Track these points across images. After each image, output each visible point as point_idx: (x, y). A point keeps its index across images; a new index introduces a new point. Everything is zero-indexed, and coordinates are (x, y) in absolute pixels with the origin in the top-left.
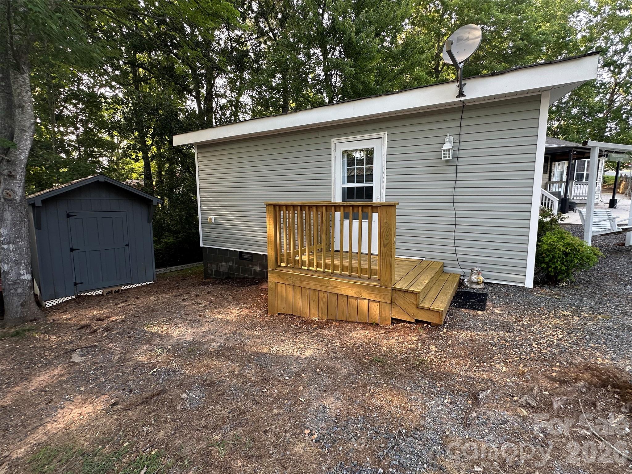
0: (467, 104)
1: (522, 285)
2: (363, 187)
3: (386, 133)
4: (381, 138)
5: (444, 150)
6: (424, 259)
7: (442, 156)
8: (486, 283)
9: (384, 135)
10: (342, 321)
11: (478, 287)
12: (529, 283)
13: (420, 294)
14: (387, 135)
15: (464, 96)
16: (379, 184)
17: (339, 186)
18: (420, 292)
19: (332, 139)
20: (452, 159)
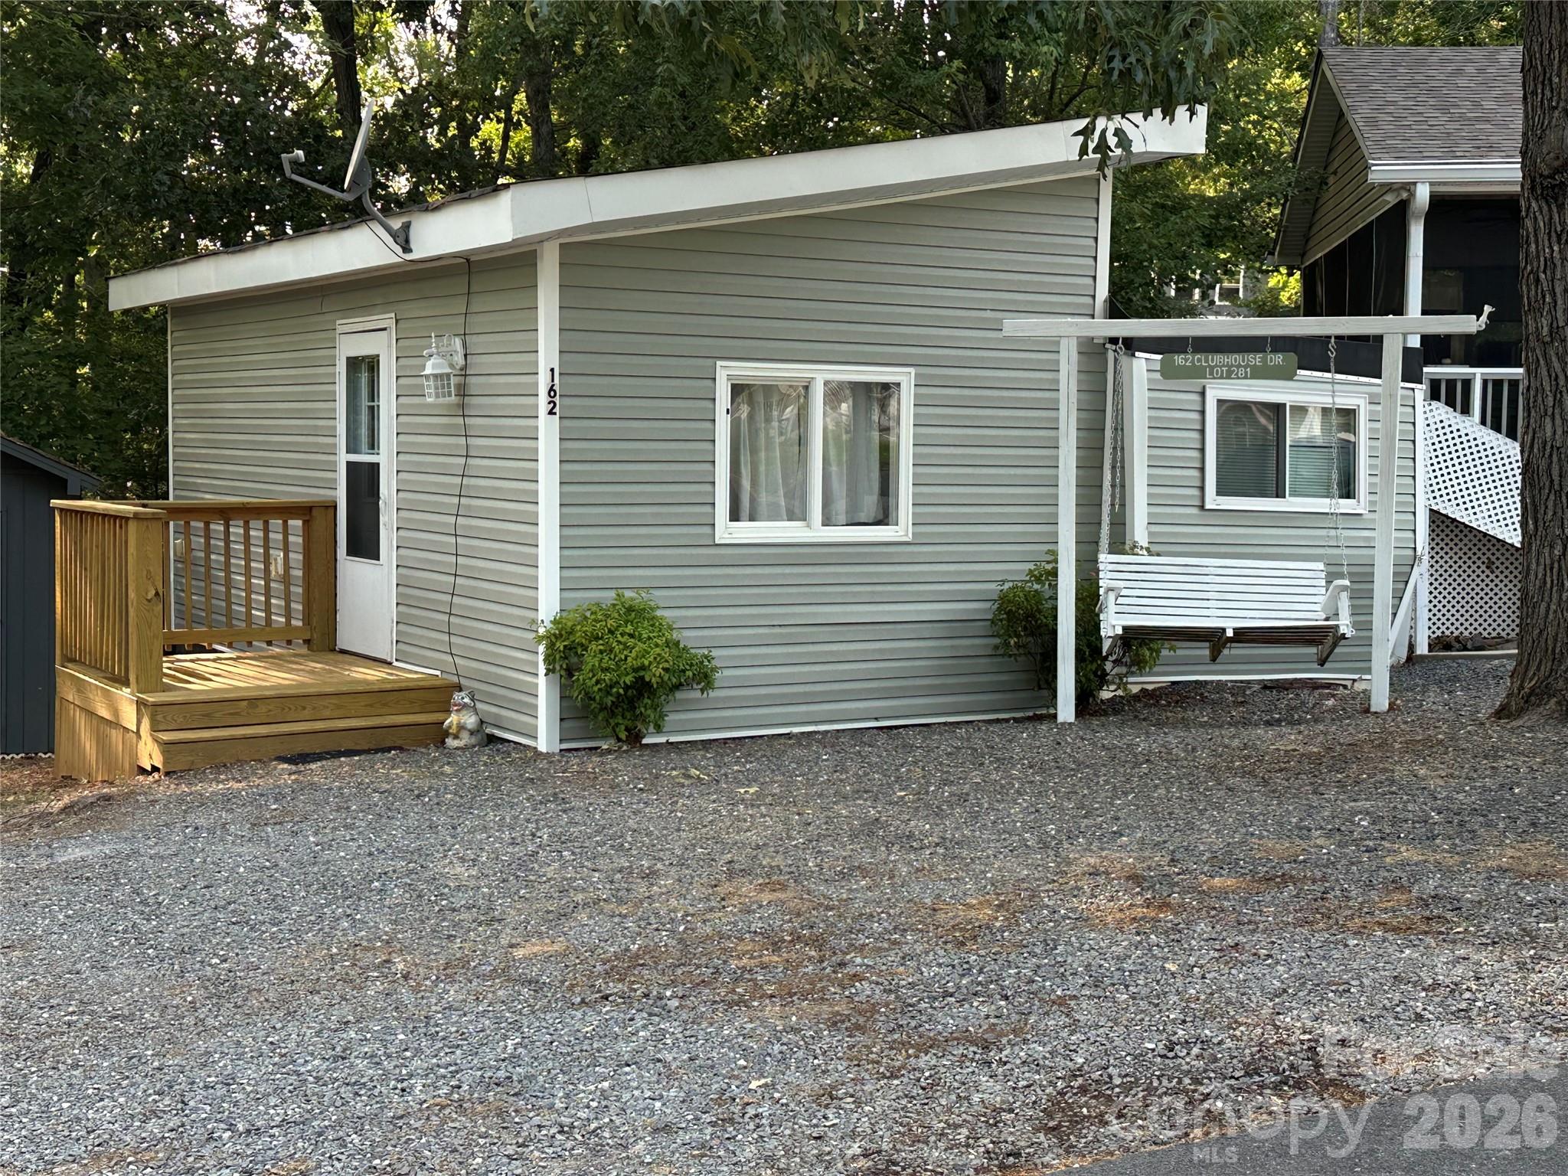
1: (532, 743)
3: (393, 315)
4: (387, 329)
5: (426, 375)
6: (439, 673)
7: (428, 391)
9: (387, 320)
13: (159, 709)
14: (397, 321)
15: (410, 251)
16: (386, 458)
17: (343, 458)
18: (155, 705)
19: (338, 322)
20: (453, 398)
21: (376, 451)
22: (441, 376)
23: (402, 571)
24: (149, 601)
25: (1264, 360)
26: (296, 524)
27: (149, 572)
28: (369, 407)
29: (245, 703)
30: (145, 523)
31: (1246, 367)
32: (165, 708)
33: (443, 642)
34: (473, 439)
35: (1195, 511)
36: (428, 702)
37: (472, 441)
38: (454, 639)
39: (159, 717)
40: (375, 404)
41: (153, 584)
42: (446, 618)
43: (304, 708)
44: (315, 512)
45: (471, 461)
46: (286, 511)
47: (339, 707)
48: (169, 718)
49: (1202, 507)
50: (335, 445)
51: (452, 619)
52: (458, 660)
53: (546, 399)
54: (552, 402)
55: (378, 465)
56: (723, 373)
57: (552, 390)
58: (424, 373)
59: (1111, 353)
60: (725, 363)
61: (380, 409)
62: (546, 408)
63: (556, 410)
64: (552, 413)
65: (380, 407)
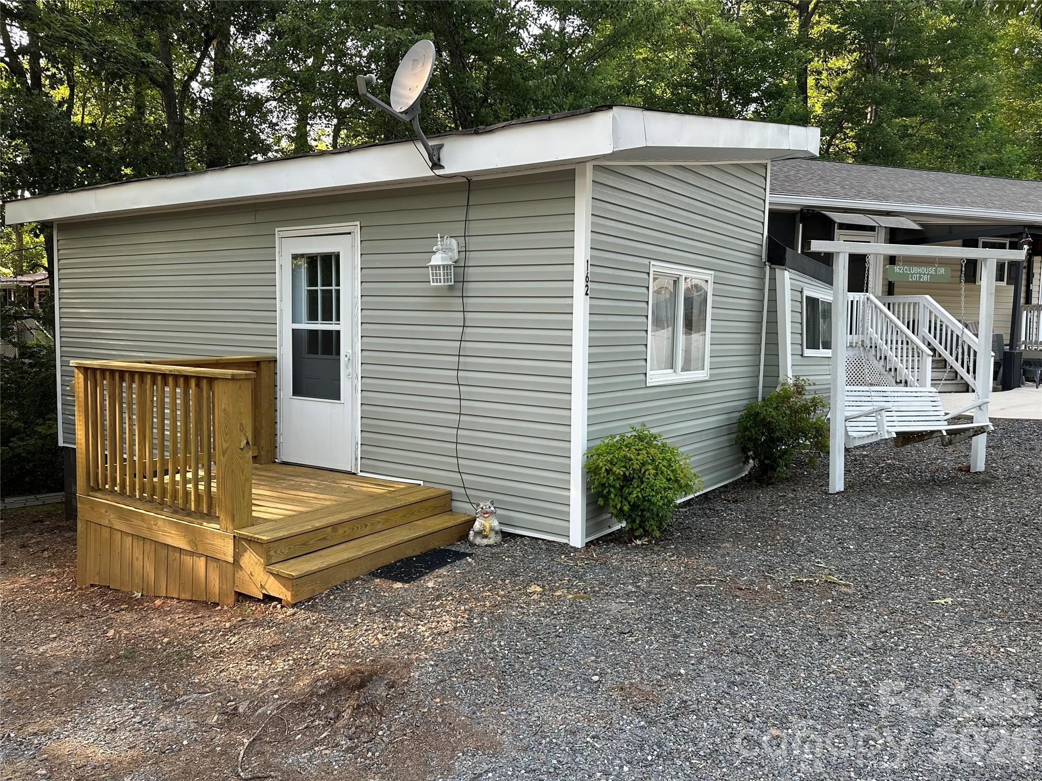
0: (474, 179)
1: (563, 540)
2: (317, 331)
3: (358, 223)
4: (350, 233)
5: (432, 266)
6: (421, 483)
7: (431, 277)
8: (505, 535)
9: (354, 227)
10: (174, 598)
11: (485, 542)
12: (577, 538)
13: (271, 545)
14: (362, 227)
15: (442, 167)
16: (348, 328)
17: (288, 327)
18: (269, 542)
19: (277, 229)
20: (453, 283)
21: (334, 321)
22: (447, 266)
23: (365, 407)
24: (242, 449)
25: (936, 271)
27: (241, 424)
28: (309, 290)
29: (329, 529)
30: (239, 383)
31: (927, 275)
32: (276, 544)
33: (452, 464)
34: (469, 313)
35: (799, 357)
36: (435, 508)
37: (468, 315)
38: (461, 461)
39: (272, 553)
40: (333, 288)
41: (245, 434)
42: (454, 446)
43: (366, 526)
45: (470, 330)
47: (387, 520)
48: (278, 552)
49: (802, 355)
50: (274, 317)
51: (459, 447)
52: (465, 477)
53: (583, 283)
54: (587, 286)
55: (338, 332)
56: (652, 269)
57: (587, 277)
58: (430, 264)
59: (768, 268)
60: (653, 262)
61: (338, 292)
62: (584, 290)
63: (588, 292)
64: (587, 294)
65: (339, 290)
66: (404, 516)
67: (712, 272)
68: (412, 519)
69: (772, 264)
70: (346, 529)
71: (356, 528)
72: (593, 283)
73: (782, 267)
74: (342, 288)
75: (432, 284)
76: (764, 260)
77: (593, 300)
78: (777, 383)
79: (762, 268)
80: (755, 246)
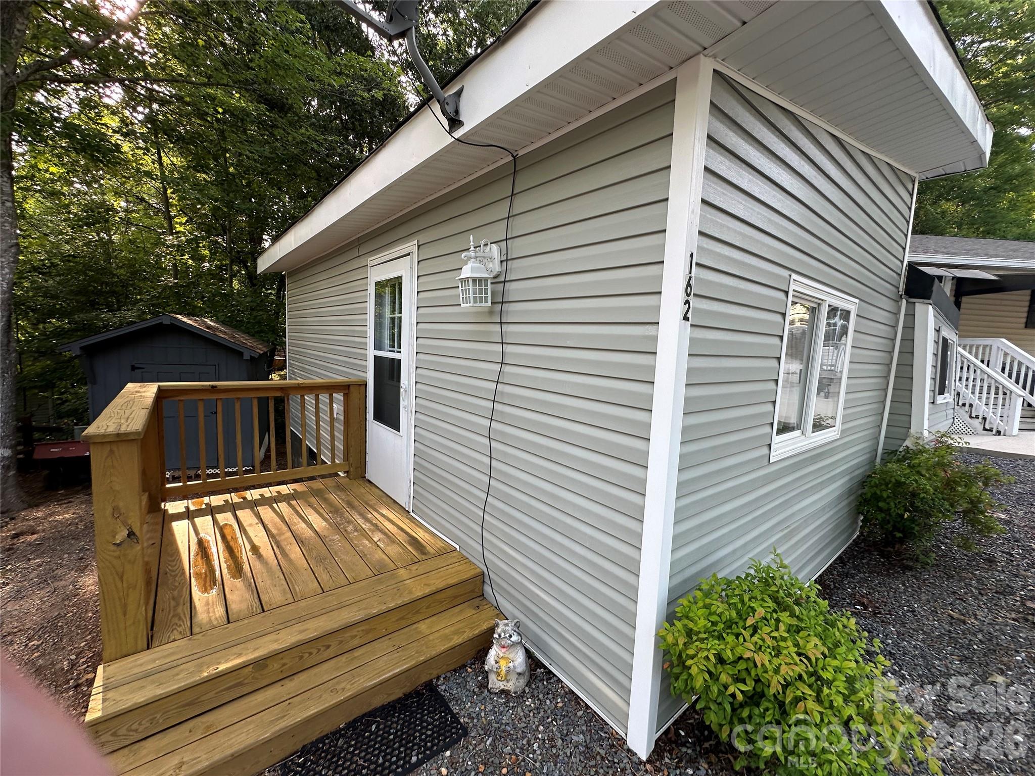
0: (521, 153)
3: (416, 243)
4: (408, 254)
5: (461, 281)
6: (457, 546)
9: (411, 246)
14: (419, 246)
15: (462, 123)
16: (407, 356)
17: (372, 353)
19: (370, 258)
20: (489, 304)
21: (396, 349)
22: (480, 280)
23: (419, 445)
26: (338, 397)
28: (391, 318)
29: (249, 669)
34: (510, 347)
35: (932, 406)
36: (455, 597)
37: (509, 349)
40: (397, 315)
44: (352, 388)
45: (507, 369)
46: (331, 388)
48: (122, 732)
49: (934, 404)
50: (366, 344)
53: (681, 296)
54: (687, 302)
55: (399, 361)
56: (793, 287)
57: (689, 285)
58: (460, 277)
59: (904, 301)
60: (794, 276)
61: (400, 319)
62: (680, 309)
63: (689, 315)
64: (686, 318)
65: (401, 317)
66: (402, 618)
67: (857, 301)
68: (414, 619)
69: (911, 297)
70: (284, 661)
71: (306, 655)
72: (699, 299)
73: (926, 301)
74: (403, 315)
75: (462, 305)
76: (900, 293)
77: (698, 330)
78: (906, 435)
79: (897, 301)
80: (895, 275)
